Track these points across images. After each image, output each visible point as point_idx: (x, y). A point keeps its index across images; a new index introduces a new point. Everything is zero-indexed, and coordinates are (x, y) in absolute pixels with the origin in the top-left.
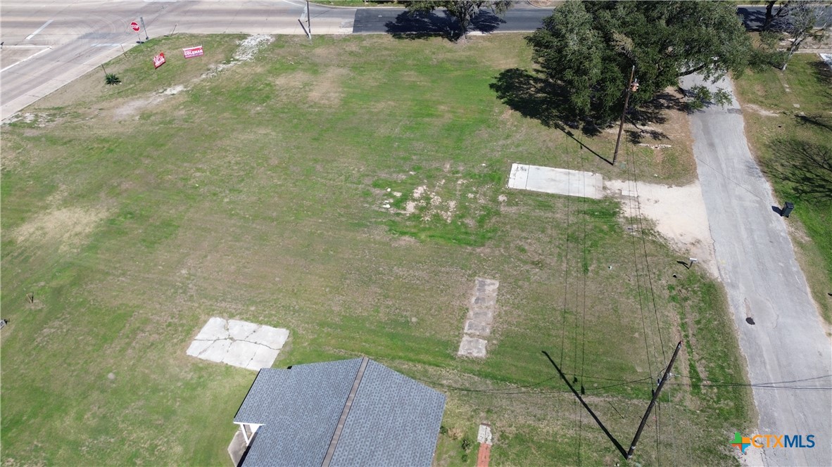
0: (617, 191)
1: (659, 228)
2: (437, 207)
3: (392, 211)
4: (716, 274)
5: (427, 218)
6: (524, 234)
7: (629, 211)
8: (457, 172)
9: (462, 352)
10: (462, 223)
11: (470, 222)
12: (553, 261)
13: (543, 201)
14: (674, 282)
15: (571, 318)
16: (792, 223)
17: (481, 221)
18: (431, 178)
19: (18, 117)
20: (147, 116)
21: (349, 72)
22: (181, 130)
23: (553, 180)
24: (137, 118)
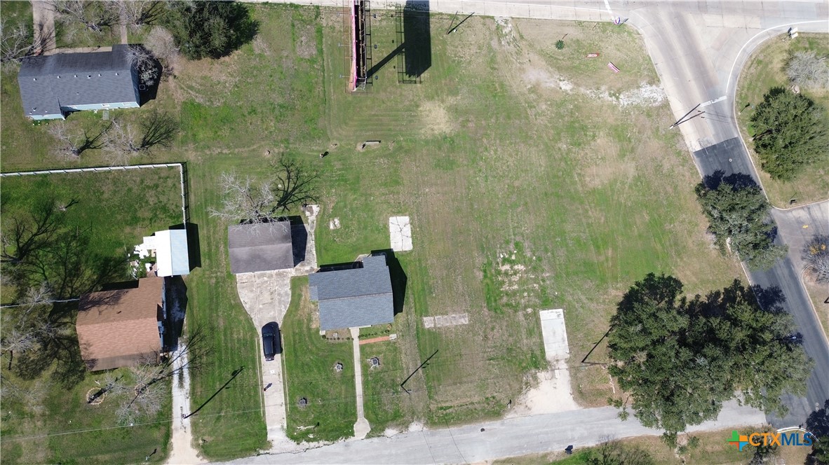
0: (557, 367)
1: (533, 390)
2: (510, 281)
3: (499, 260)
4: (508, 417)
5: (500, 279)
6: (504, 328)
7: (542, 375)
8: (544, 281)
10: (503, 296)
11: (505, 299)
12: (490, 343)
13: (535, 331)
14: (497, 398)
15: (458, 357)
17: (507, 305)
18: (534, 269)
19: (506, 23)
20: (534, 90)
21: (631, 177)
22: (527, 118)
23: (554, 333)
24: (529, 86)
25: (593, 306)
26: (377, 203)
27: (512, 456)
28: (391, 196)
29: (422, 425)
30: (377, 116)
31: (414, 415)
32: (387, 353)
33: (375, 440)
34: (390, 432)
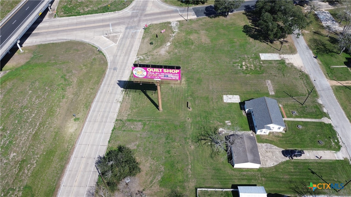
0: (283, 57)
1: (294, 65)
2: (249, 67)
3: (241, 69)
4: (307, 73)
5: (249, 69)
6: (270, 70)
7: (287, 62)
8: (249, 58)
9: (270, 94)
10: (257, 69)
12: (277, 75)
13: (270, 62)
14: (300, 75)
15: (285, 85)
16: (318, 60)
17: (260, 68)
18: (244, 60)
19: (139, 58)
20: (169, 53)
21: (206, 32)
22: (180, 56)
23: (270, 57)
24: (167, 54)
25: (257, 46)
26: (217, 106)
27: (323, 73)
28: (214, 100)
29: (318, 99)
30: (175, 102)
31: (315, 102)
32: (289, 108)
33: (330, 116)
34: (325, 110)
